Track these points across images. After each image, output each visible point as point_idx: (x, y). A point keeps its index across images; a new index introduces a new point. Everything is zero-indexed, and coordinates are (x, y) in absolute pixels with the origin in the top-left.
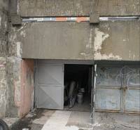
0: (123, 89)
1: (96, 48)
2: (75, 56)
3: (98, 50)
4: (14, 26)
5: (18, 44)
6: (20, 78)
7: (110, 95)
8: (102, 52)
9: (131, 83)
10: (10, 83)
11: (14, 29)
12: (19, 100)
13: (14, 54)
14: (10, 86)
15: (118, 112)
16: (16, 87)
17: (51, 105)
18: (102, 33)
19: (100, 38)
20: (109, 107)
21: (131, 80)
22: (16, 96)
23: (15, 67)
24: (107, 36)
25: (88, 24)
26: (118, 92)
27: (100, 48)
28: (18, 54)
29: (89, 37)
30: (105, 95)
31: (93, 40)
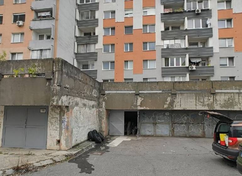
0: (155, 124)
1: (138, 104)
2: (129, 108)
3: (139, 105)
4: (102, 95)
5: (104, 103)
6: (104, 118)
7: (149, 127)
8: (141, 106)
9: (159, 121)
10: (100, 121)
11: (102, 96)
12: (104, 128)
13: (101, 107)
14: (100, 122)
15: (152, 136)
16: (103, 122)
17: (117, 133)
18: (141, 98)
19: (140, 100)
20: (148, 133)
21: (159, 119)
22: (103, 126)
23: (102, 113)
24: (143, 99)
25: (134, 94)
26: (152, 125)
27: (140, 104)
28: (104, 107)
29: (135, 100)
30: (146, 128)
31: (137, 101)
